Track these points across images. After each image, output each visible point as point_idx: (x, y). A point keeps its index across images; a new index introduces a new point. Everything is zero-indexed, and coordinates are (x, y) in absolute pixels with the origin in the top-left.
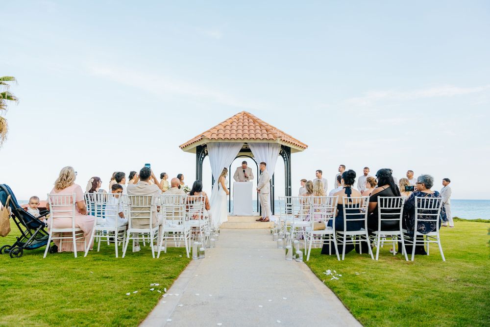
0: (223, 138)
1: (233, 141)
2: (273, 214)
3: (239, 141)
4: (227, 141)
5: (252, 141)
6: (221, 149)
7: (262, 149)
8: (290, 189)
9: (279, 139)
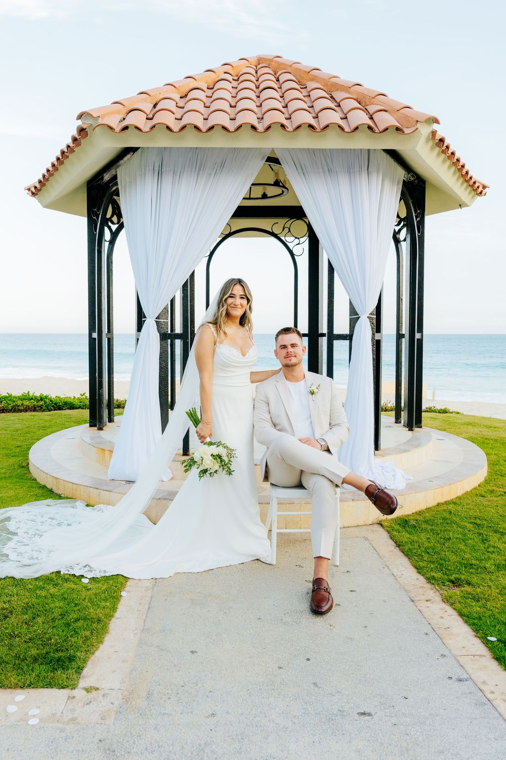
0: (176, 126)
1: (218, 142)
2: (377, 447)
3: (246, 141)
4: (191, 141)
5: (305, 141)
6: (167, 181)
7: (344, 182)
8: (420, 342)
9: (425, 130)
